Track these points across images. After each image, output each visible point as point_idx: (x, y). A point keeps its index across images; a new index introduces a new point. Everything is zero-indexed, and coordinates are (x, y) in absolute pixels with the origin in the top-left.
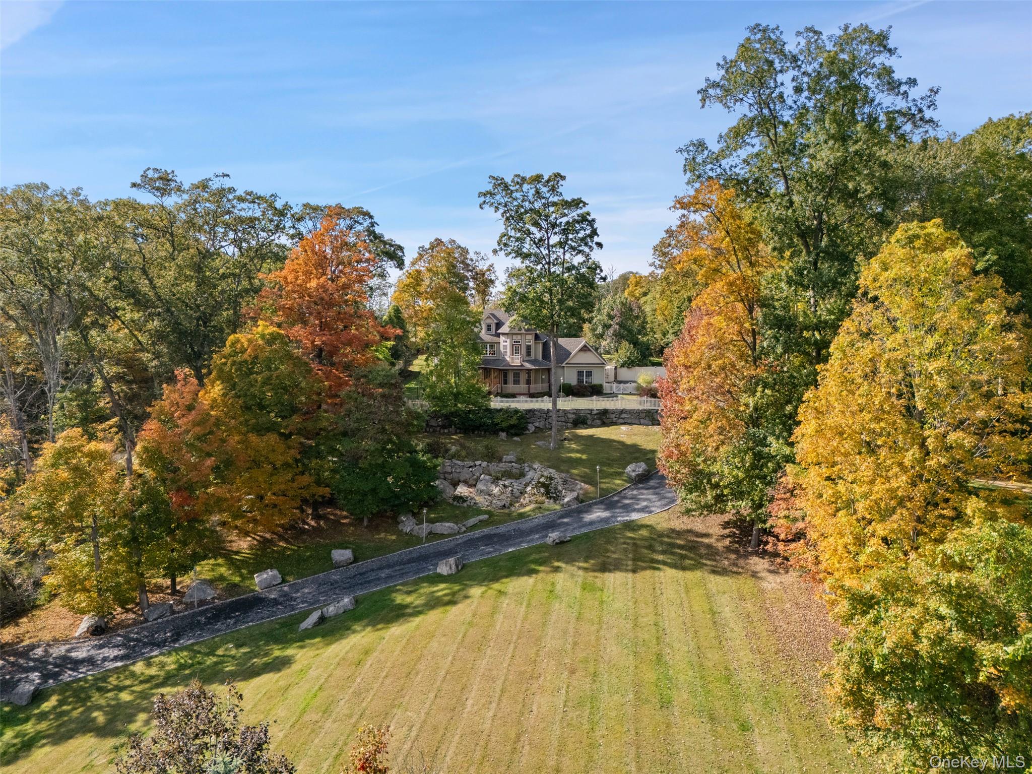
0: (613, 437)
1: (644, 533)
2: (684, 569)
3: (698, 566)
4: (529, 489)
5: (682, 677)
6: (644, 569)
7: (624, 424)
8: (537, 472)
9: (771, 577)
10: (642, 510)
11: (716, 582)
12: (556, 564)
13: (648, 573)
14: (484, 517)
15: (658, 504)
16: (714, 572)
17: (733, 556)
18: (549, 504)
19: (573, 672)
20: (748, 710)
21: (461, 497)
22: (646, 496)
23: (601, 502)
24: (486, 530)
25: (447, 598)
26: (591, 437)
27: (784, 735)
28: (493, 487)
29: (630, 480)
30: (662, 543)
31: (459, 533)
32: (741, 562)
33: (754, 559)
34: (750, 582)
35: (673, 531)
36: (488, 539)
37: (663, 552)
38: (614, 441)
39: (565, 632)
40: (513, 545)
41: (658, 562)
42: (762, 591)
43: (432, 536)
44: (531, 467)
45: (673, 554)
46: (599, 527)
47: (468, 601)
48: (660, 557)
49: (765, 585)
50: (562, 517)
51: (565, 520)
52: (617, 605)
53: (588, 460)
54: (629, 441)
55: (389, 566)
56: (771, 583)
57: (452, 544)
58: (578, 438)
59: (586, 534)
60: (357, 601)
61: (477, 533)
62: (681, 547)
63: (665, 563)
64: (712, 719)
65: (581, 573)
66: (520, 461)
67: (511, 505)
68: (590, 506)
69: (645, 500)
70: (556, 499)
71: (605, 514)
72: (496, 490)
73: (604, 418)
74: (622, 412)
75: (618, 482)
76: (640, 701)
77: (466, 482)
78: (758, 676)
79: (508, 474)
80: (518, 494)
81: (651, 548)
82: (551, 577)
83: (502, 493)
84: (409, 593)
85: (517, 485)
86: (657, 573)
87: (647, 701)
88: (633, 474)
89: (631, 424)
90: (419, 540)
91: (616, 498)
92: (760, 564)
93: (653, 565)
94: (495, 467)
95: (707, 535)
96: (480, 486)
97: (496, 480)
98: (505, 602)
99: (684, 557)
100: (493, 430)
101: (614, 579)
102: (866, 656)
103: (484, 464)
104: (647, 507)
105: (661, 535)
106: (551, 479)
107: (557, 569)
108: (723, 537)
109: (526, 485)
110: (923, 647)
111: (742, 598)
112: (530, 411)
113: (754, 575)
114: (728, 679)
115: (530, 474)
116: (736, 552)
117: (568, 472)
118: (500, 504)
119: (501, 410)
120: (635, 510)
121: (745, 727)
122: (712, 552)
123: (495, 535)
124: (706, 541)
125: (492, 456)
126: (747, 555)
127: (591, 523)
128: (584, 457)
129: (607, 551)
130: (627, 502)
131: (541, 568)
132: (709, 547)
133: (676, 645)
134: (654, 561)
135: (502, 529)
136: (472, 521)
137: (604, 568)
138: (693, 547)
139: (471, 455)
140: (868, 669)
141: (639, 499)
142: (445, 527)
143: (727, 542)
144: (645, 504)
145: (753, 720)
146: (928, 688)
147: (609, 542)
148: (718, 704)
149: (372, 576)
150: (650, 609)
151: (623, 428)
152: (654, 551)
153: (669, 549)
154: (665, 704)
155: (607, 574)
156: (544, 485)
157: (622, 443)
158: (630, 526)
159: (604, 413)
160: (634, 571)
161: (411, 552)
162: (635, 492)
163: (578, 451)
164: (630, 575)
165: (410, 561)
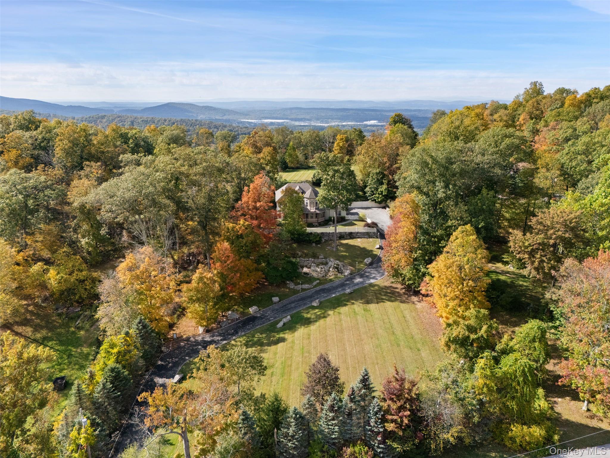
0: (356, 244)
1: (376, 288)
2: (392, 301)
3: (396, 300)
4: (331, 269)
5: (401, 338)
6: (380, 302)
7: (359, 238)
8: (332, 262)
9: (419, 304)
10: (374, 278)
11: (403, 306)
12: (352, 301)
13: (382, 303)
14: (318, 281)
15: (378, 275)
16: (401, 302)
17: (406, 296)
18: (339, 275)
19: (372, 338)
20: (419, 346)
21: (307, 273)
22: (373, 272)
23: (358, 274)
24: (321, 287)
25: (322, 315)
26: (347, 244)
27: (428, 351)
28: (317, 269)
29: (366, 265)
30: (383, 292)
31: (311, 288)
32: (409, 298)
33: (413, 297)
34: (413, 305)
35: (386, 286)
36: (323, 290)
37: (385, 295)
38: (356, 246)
39: (365, 326)
40: (334, 293)
41: (384, 299)
42: (416, 309)
43: (303, 290)
44: (330, 260)
45: (388, 296)
46: (361, 286)
47: (330, 316)
48: (384, 297)
49: (417, 306)
50: (346, 281)
51: (348, 282)
52: (376, 316)
53: (349, 255)
54: (362, 246)
55: (293, 302)
56: (419, 306)
57: (311, 293)
58: (342, 245)
59: (358, 289)
60: (291, 317)
61: (318, 288)
62: (390, 293)
63: (386, 300)
64: (411, 348)
65: (361, 304)
66: (325, 258)
67: (326, 276)
68: (354, 276)
69: (374, 273)
70: (342, 273)
71: (361, 280)
72: (319, 270)
73: (351, 236)
74: (358, 233)
75: (362, 265)
76: (392, 345)
77: (306, 266)
78: (419, 336)
79: (322, 264)
80: (327, 271)
81: (380, 294)
82: (352, 306)
83: (321, 271)
84: (307, 313)
85: (326, 268)
86: (385, 303)
87: (394, 345)
88: (368, 263)
89: (361, 238)
90: (298, 292)
91: (363, 273)
92: (415, 299)
93: (382, 300)
94: (316, 261)
95: (397, 288)
96: (312, 268)
97: (318, 265)
98: (342, 317)
99: (391, 297)
100: (310, 242)
101: (372, 307)
102: (450, 337)
103: (313, 260)
104: (375, 277)
105: (382, 289)
106: (338, 265)
107: (353, 304)
108: (402, 289)
109: (330, 268)
110: (460, 336)
111: (411, 312)
112: (322, 233)
113: (413, 303)
114: (412, 338)
115: (330, 263)
116: (407, 294)
117: (343, 262)
118: (322, 275)
119: (311, 233)
120: (371, 278)
121: (419, 350)
122: (400, 295)
123: (325, 289)
124: (397, 290)
125: (315, 256)
126: (410, 296)
127: (358, 284)
128: (347, 254)
129: (367, 296)
130: (367, 274)
131: (348, 303)
132: (398, 292)
133: (397, 329)
134: (382, 299)
135: (326, 286)
136: (315, 283)
137: (368, 302)
138: (393, 293)
139: (306, 255)
140: (450, 340)
141: (371, 273)
142: (306, 286)
143: (404, 290)
144: (374, 275)
145: (420, 348)
146: (461, 343)
147: (366, 292)
148: (412, 345)
149: (289, 306)
150: (386, 317)
151: (359, 240)
152: (382, 295)
153: (386, 294)
154: (398, 345)
155: (370, 305)
156: (336, 268)
157: (359, 247)
158: (371, 285)
159: (351, 233)
160: (378, 303)
161: (297, 297)
162: (369, 270)
163: (344, 252)
164: (377, 305)
165: (299, 300)
